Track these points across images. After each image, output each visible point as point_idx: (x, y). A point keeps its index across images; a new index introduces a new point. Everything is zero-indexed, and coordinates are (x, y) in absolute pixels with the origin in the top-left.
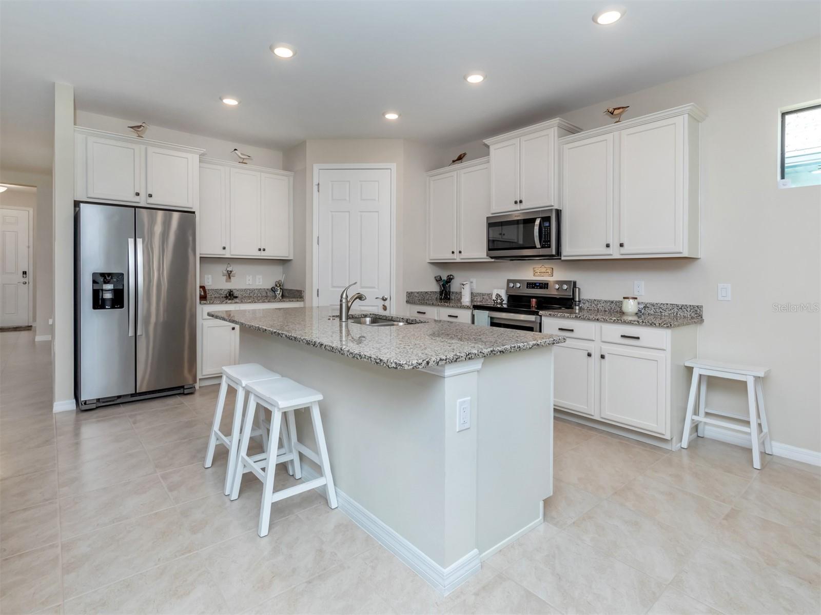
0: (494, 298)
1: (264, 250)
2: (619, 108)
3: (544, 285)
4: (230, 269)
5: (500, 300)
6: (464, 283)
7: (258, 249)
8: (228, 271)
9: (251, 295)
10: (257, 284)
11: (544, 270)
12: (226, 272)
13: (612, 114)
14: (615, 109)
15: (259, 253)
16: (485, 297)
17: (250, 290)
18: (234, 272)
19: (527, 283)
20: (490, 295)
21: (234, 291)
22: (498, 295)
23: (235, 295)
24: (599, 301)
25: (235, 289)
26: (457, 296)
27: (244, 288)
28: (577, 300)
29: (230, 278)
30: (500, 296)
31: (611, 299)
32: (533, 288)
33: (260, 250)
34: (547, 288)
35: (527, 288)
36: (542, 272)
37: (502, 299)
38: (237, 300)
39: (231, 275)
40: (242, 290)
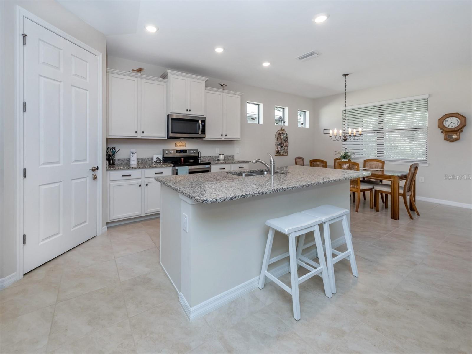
0: (155, 159)
2: (224, 85)
3: (185, 151)
5: (160, 161)
6: (134, 152)
11: (181, 144)
13: (222, 86)
14: (223, 84)
16: (145, 160)
19: (176, 151)
20: (152, 159)
22: (158, 158)
24: (206, 157)
26: (119, 161)
28: (199, 157)
30: (159, 158)
31: (210, 155)
32: (180, 153)
34: (187, 153)
35: (176, 153)
36: (180, 145)
37: (161, 160)
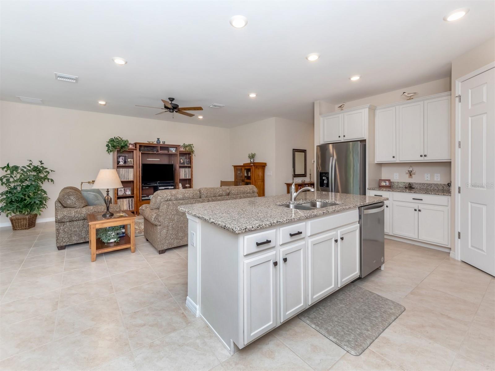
1: (425, 156)
4: (411, 169)
7: (420, 156)
8: (409, 171)
9: (428, 187)
10: (435, 179)
12: (408, 172)
15: (422, 158)
17: (427, 184)
18: (414, 171)
21: (414, 184)
23: (413, 187)
25: (414, 183)
27: (422, 183)
29: (411, 175)
33: (421, 156)
38: (414, 190)
39: (412, 173)
40: (420, 184)
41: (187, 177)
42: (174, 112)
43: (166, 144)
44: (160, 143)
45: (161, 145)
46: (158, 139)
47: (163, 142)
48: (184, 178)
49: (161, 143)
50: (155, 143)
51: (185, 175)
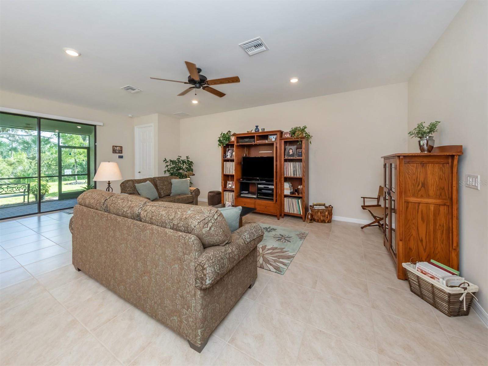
41: (296, 175)
42: (202, 87)
43: (265, 131)
44: (258, 131)
45: (260, 133)
46: (256, 126)
47: (262, 129)
48: (292, 176)
49: (260, 131)
50: (253, 131)
51: (294, 171)
